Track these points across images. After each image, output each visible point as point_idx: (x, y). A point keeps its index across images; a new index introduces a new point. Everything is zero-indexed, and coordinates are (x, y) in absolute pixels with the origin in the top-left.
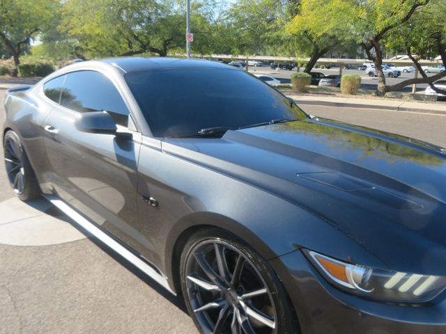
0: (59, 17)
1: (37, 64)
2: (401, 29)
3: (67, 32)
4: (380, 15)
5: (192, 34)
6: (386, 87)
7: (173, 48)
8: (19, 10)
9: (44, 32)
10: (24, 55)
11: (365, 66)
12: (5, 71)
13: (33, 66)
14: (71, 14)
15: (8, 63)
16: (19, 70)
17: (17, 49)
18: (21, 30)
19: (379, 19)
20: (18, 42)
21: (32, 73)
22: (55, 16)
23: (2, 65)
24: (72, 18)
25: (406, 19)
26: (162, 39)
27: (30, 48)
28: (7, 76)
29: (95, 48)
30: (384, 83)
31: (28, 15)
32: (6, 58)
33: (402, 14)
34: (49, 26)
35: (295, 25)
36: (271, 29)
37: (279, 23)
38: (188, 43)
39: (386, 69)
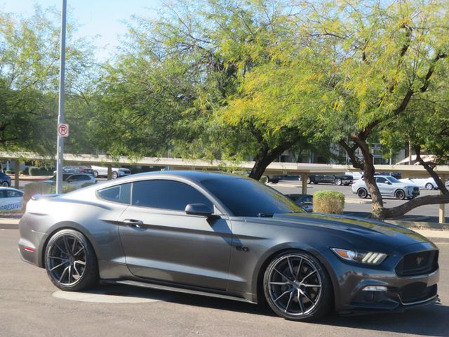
2: (398, 121)
4: (363, 105)
6: (384, 210)
11: (350, 178)
19: (362, 110)
25: (400, 110)
30: (381, 203)
33: (391, 106)
35: (234, 112)
36: (187, 116)
37: (203, 107)
38: (60, 140)
39: (389, 183)
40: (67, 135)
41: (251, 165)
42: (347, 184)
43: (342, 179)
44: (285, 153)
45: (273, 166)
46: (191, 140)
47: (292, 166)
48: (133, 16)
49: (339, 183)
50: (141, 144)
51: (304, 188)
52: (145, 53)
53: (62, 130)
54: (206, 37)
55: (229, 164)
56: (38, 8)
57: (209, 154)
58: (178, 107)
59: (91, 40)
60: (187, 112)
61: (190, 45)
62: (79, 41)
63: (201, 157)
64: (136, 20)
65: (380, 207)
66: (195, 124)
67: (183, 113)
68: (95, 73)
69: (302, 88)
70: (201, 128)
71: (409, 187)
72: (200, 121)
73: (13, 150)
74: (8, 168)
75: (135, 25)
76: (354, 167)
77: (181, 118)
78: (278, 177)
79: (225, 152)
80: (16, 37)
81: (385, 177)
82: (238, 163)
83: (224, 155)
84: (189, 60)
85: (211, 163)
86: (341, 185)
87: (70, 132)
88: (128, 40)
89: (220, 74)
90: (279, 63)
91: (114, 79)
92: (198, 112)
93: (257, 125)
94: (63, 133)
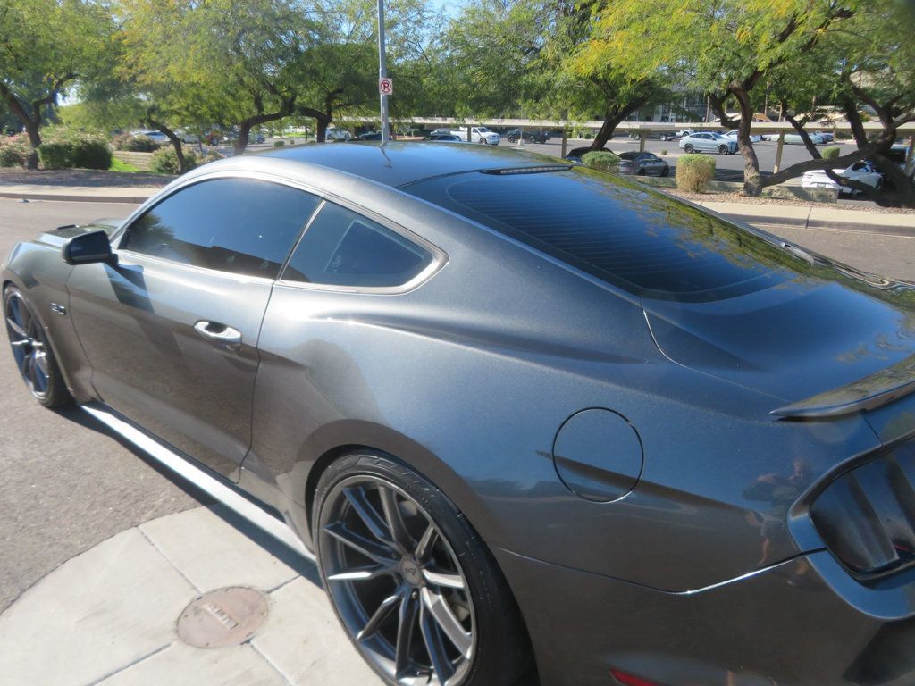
0: (116, 50)
1: (75, 144)
3: (133, 79)
5: (390, 81)
6: (762, 174)
7: (344, 106)
8: (34, 38)
9: (85, 80)
10: (47, 124)
12: (11, 159)
13: (69, 147)
14: (142, 44)
15: (18, 142)
16: (40, 156)
17: (34, 114)
18: (37, 76)
20: (34, 100)
21: (67, 160)
22: (108, 48)
23: (5, 147)
24: (141, 51)
26: (321, 90)
27: (58, 110)
28: (18, 168)
29: (187, 109)
31: (52, 47)
32: (12, 132)
34: (96, 67)
35: (587, 59)
36: (532, 69)
37: (550, 57)
38: (383, 98)
39: (714, 140)
40: (391, 92)
41: (600, 124)
42: (670, 140)
43: (666, 135)
44: (634, 114)
45: (622, 125)
46: (537, 99)
47: (636, 125)
49: (663, 139)
51: (642, 145)
53: (385, 87)
55: (575, 123)
57: (556, 114)
60: (532, 65)
63: (548, 117)
65: (756, 174)
66: (541, 79)
67: (528, 67)
70: (548, 82)
71: (732, 143)
72: (548, 74)
76: (722, 124)
78: (623, 134)
79: (572, 111)
81: (710, 134)
82: (584, 122)
83: (570, 115)
87: (394, 89)
89: (569, 19)
92: (545, 66)
93: (613, 76)
94: (386, 90)
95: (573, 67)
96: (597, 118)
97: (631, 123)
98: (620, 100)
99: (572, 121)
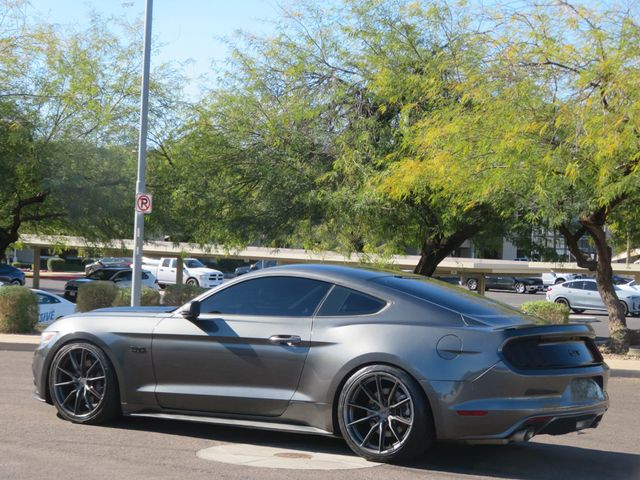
4: (604, 172)
6: (630, 331)
19: (602, 180)
30: (624, 322)
35: (401, 179)
37: (348, 170)
40: (149, 210)
41: (415, 261)
42: (533, 292)
43: (525, 284)
47: (468, 263)
48: (239, 32)
49: (521, 289)
50: (251, 227)
52: (256, 88)
53: (142, 203)
54: (350, 64)
55: (374, 258)
56: (95, 18)
57: (345, 242)
58: (308, 171)
59: (179, 66)
60: (324, 178)
61: (324, 77)
62: (162, 68)
63: (332, 248)
64: (243, 38)
65: (622, 328)
66: (336, 197)
67: (318, 180)
68: (182, 117)
69: (510, 144)
70: (345, 202)
71: (634, 298)
72: (344, 192)
73: (48, 233)
74: (15, 259)
75: (241, 45)
76: (579, 265)
77: (314, 186)
79: (370, 239)
80: (61, 61)
82: (389, 256)
84: (323, 100)
85: (349, 257)
86: (524, 293)
88: (229, 68)
89: (371, 121)
90: (469, 105)
91: (209, 127)
93: (434, 199)
94: (144, 207)
95: (382, 188)
96: (409, 251)
97: (459, 259)
98: (444, 228)
99: (370, 255)
